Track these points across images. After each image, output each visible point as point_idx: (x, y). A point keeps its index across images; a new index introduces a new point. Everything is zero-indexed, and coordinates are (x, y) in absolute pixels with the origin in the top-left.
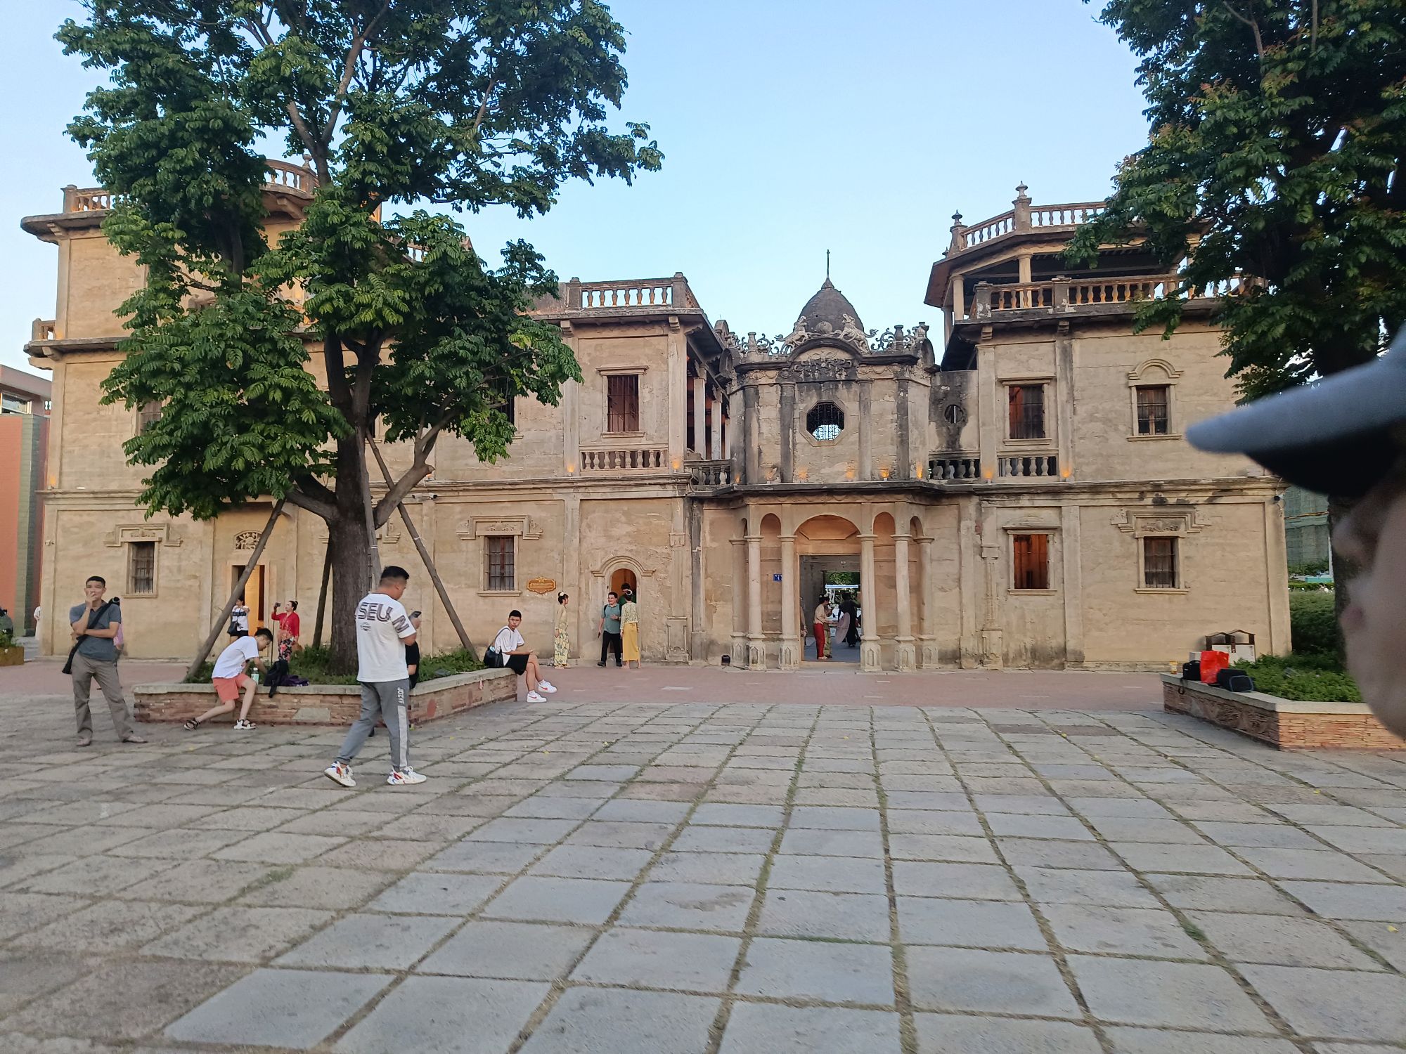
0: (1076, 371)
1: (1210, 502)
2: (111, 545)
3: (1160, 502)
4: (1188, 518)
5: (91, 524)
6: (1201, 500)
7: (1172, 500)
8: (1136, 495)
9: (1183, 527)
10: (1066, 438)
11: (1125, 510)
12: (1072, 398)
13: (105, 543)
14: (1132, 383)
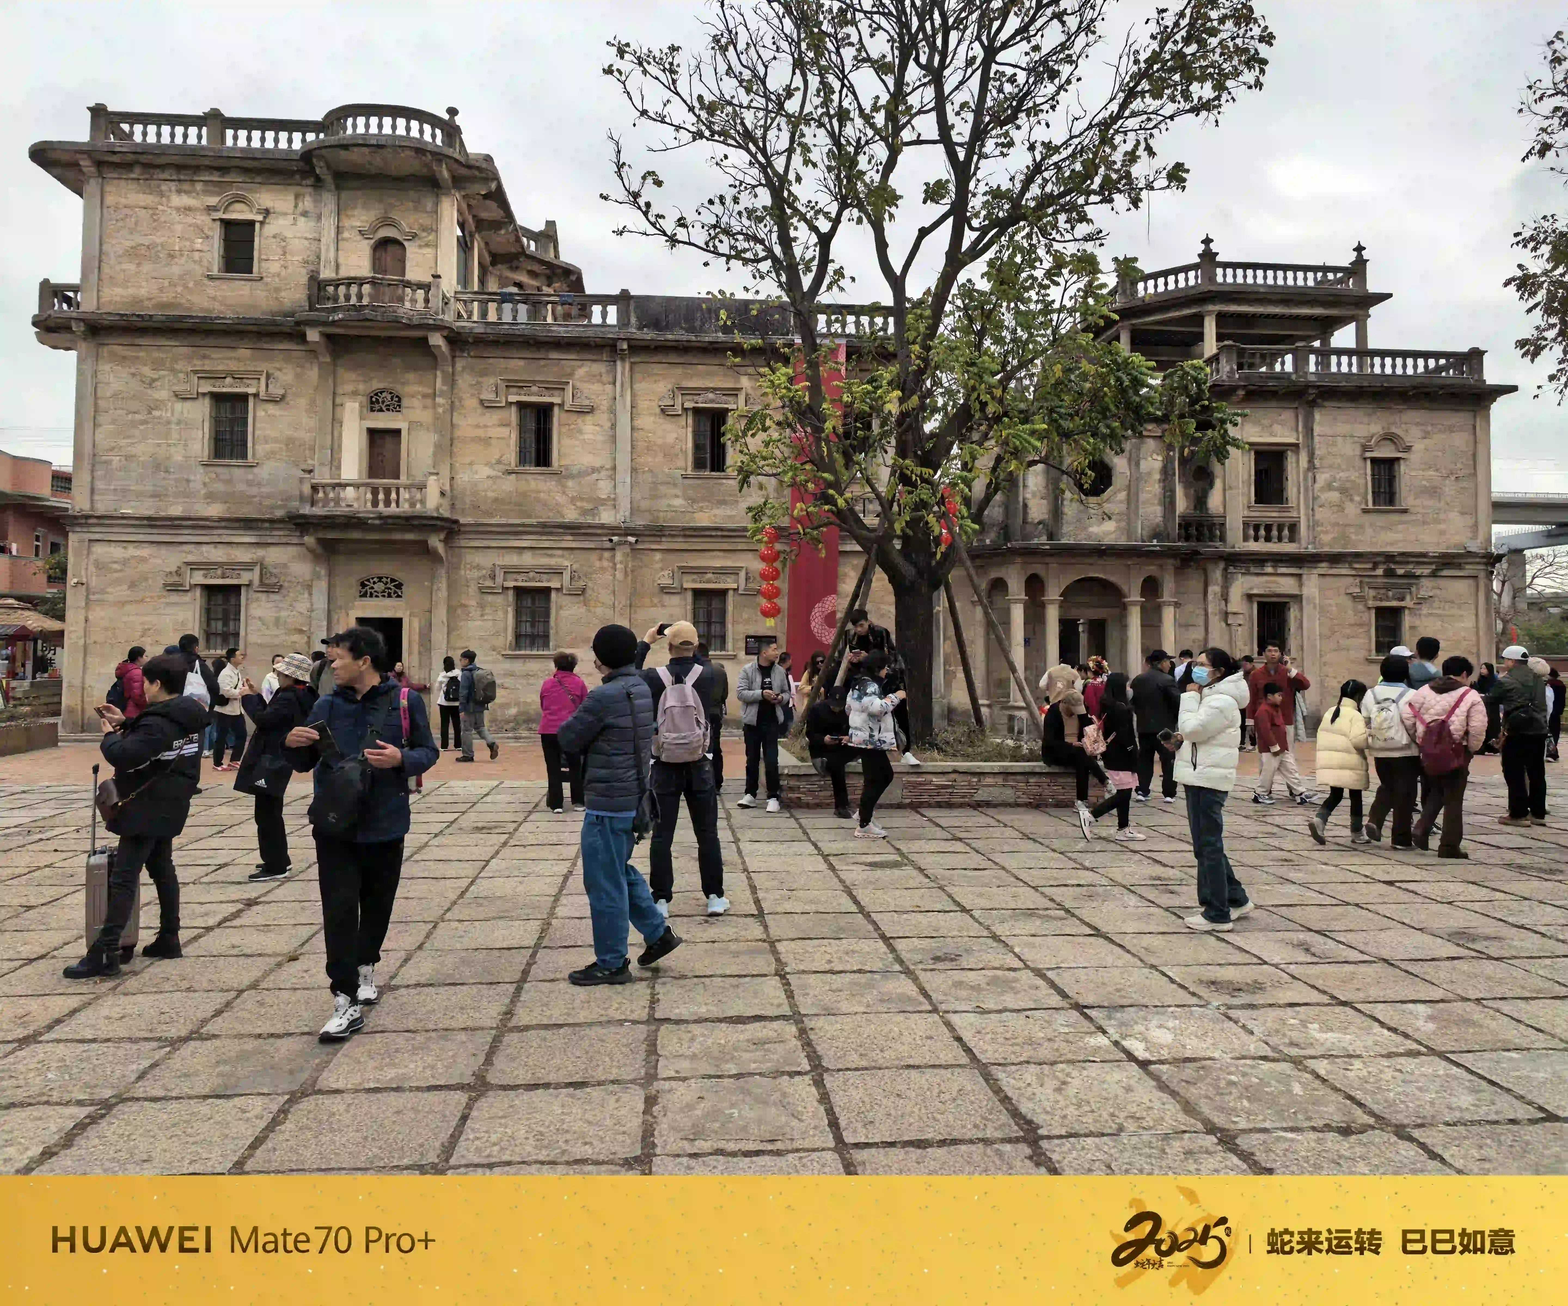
0: (1317, 439)
1: (1434, 575)
2: (174, 588)
3: (1390, 573)
4: (1414, 589)
5: (143, 560)
6: (1427, 572)
7: (1400, 572)
8: (1370, 566)
9: (1408, 597)
10: (1307, 507)
11: (1358, 580)
12: (1312, 466)
13: (165, 585)
14: (1368, 455)
